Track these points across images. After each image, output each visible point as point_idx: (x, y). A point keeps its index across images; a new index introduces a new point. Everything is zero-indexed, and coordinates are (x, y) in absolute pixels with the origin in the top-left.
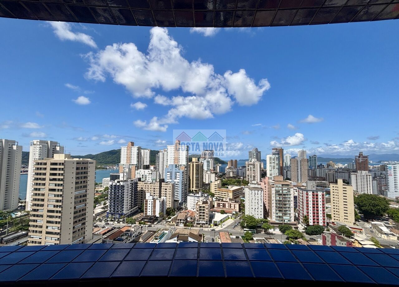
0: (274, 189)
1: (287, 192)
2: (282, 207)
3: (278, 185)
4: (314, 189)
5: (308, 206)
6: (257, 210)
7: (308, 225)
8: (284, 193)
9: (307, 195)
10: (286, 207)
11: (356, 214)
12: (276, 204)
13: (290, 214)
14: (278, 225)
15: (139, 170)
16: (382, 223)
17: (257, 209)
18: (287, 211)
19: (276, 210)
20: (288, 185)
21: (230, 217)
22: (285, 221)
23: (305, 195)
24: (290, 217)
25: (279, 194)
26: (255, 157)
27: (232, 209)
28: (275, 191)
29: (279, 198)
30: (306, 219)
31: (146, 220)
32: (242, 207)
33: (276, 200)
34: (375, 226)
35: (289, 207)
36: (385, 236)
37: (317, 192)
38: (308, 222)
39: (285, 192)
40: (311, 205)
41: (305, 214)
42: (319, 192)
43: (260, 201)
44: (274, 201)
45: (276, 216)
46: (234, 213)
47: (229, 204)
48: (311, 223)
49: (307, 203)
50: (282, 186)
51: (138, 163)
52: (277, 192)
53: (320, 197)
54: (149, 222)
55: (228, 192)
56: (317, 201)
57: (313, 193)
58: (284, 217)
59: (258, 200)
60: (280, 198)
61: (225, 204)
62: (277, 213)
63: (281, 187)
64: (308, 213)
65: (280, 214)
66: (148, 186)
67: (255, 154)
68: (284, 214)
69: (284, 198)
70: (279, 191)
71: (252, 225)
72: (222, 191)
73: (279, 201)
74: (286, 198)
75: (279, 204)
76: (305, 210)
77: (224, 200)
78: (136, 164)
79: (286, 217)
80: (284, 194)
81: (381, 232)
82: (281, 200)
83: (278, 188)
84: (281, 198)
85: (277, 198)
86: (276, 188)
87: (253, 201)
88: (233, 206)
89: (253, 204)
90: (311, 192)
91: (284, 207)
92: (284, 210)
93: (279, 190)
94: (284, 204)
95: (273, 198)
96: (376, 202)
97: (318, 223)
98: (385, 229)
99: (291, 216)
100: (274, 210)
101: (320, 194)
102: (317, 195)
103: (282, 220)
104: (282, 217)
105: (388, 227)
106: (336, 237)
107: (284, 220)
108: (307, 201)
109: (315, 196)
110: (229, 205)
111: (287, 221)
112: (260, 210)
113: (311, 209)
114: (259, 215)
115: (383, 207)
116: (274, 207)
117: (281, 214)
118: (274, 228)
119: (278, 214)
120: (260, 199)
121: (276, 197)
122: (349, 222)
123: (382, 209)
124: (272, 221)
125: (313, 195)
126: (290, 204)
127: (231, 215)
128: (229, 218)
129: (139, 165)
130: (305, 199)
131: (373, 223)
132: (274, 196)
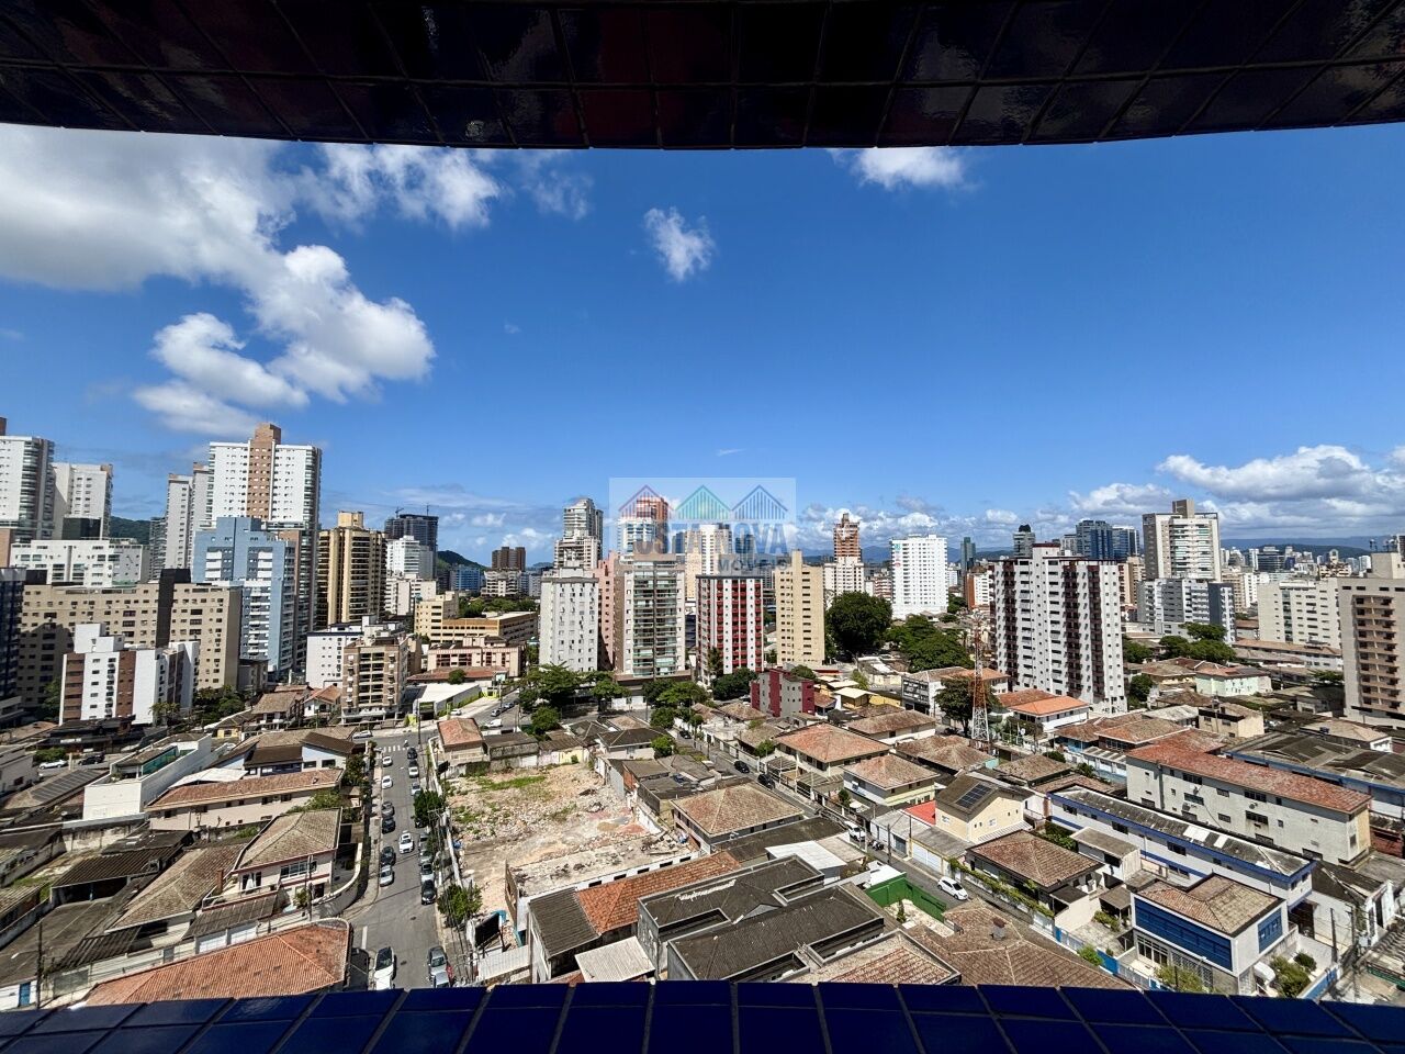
0: (631, 576)
1: (667, 583)
2: (653, 628)
3: (643, 564)
4: (738, 573)
5: (720, 623)
6: (576, 646)
7: (720, 674)
8: (659, 588)
9: (719, 589)
10: (664, 629)
11: (828, 646)
12: (636, 621)
13: (674, 649)
14: (640, 688)
15: (34, 543)
16: (877, 658)
17: (576, 642)
18: (666, 639)
19: (636, 641)
20: (671, 562)
21: (485, 691)
22: (662, 670)
23: (714, 591)
24: (674, 657)
25: (645, 591)
26: (583, 525)
27: (496, 668)
28: (633, 584)
29: (644, 603)
30: (716, 657)
31: (71, 741)
32: (529, 656)
33: (636, 611)
34: (863, 664)
35: (671, 629)
36: (881, 677)
37: (745, 581)
38: (721, 665)
39: (663, 583)
40: (728, 619)
41: (714, 643)
42: (748, 580)
43: (587, 616)
44: (631, 613)
45: (634, 660)
46: (503, 678)
47: (483, 653)
48: (728, 670)
49: (720, 614)
50: (655, 566)
51: (33, 517)
52: (640, 583)
53: (750, 593)
54: (88, 746)
55: (483, 628)
56: (744, 606)
57: (735, 582)
58: (658, 661)
59: (582, 613)
60: (647, 601)
61: (470, 655)
62: (639, 651)
63: (652, 568)
64: (720, 640)
65: (648, 653)
66: (92, 603)
67: (584, 518)
68: (658, 649)
69: (658, 601)
70: (646, 582)
71: (558, 689)
72: (463, 628)
73: (644, 611)
74: (664, 601)
75: (646, 621)
76: (714, 634)
77: (467, 642)
78: (16, 518)
79: (664, 660)
80: (658, 591)
81: (875, 672)
82: (651, 607)
83: (641, 574)
84: (651, 603)
85: (639, 603)
86: (638, 574)
87: (566, 619)
88: (497, 659)
89: (567, 628)
90: (730, 581)
91: (658, 630)
92: (659, 640)
93: (645, 579)
94: (658, 620)
95: (629, 606)
96: (865, 608)
97: (745, 665)
98: (882, 668)
99: (677, 655)
100: (629, 642)
101: (751, 584)
102: (744, 589)
103: (653, 670)
104: (653, 660)
105: (886, 663)
106: (781, 675)
107: (658, 669)
108: (720, 606)
109: (739, 592)
110: (485, 656)
111: (666, 670)
112: (586, 645)
113: (728, 628)
114: (582, 661)
115: (879, 618)
116: (631, 632)
117: (651, 652)
118: (628, 695)
119: (642, 652)
120: (587, 611)
121: (636, 601)
122: (815, 659)
123: (878, 623)
124: (625, 676)
125: (735, 589)
126: (675, 619)
127: (489, 683)
128: (481, 695)
129: (34, 525)
130: (714, 600)
131: (860, 659)
132: (632, 598)
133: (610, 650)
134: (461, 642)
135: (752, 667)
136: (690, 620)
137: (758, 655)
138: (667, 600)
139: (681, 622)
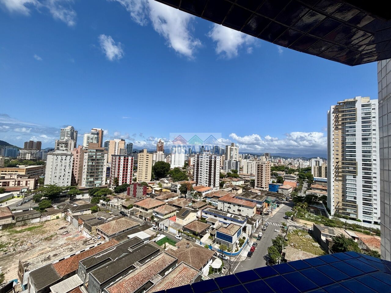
0: (87, 154)
1: (100, 157)
2: (94, 172)
3: (92, 150)
4: (126, 155)
5: (119, 170)
6: (62, 177)
7: (118, 185)
8: (97, 158)
9: (119, 159)
10: (98, 172)
11: (152, 176)
12: (88, 169)
13: (102, 178)
14: (88, 191)
16: (165, 179)
17: (62, 176)
18: (99, 175)
19: (87, 176)
20: (102, 150)
21: (16, 196)
22: (96, 185)
23: (117, 160)
24: (101, 181)
25: (92, 159)
26: (69, 135)
27: (22, 187)
28: (87, 156)
29: (91, 163)
30: (116, 180)
32: (39, 182)
33: (88, 166)
34: (161, 181)
35: (101, 172)
36: (166, 184)
37: (128, 157)
38: (118, 183)
39: (99, 157)
40: (121, 168)
41: (116, 176)
42: (129, 157)
43: (67, 167)
44: (86, 166)
45: (86, 182)
46: (26, 190)
47: (16, 181)
48: (120, 184)
49: (119, 167)
50: (96, 151)
52: (90, 157)
53: (130, 161)
55: (17, 171)
56: (127, 165)
57: (125, 157)
58: (95, 182)
59: (65, 166)
60: (93, 163)
61: (9, 182)
62: (88, 179)
63: (95, 152)
64: (118, 175)
65: (92, 179)
68: (95, 178)
69: (97, 163)
70: (93, 156)
71: (52, 193)
72: (6, 171)
73: (91, 166)
74: (99, 163)
75: (91, 169)
76: (116, 173)
77: (6, 177)
79: (98, 182)
80: (97, 159)
81: (164, 183)
82: (94, 165)
83: (91, 153)
84: (94, 163)
85: (89, 163)
86: (89, 153)
87: (58, 168)
88: (23, 183)
89: (58, 171)
90: (123, 157)
91: (96, 172)
92: (96, 175)
93: (92, 155)
94: (96, 169)
95: (85, 164)
96: (163, 166)
97: (126, 182)
98: (166, 181)
99: (102, 180)
100: (84, 176)
101: (130, 158)
102: (128, 160)
103: (93, 185)
104: (93, 182)
105: (168, 180)
106: (137, 185)
107: (95, 185)
108: (119, 165)
109: (126, 160)
110: (17, 183)
111: (98, 185)
112: (66, 177)
113: (121, 171)
114: (65, 182)
115: (167, 168)
116: (86, 173)
117: (93, 179)
118: (83, 194)
119: (89, 179)
120: (68, 165)
121: (88, 162)
122: (148, 181)
123: (166, 170)
124: (82, 187)
125: (125, 160)
126: (103, 169)
127: (18, 193)
128: (13, 197)
130: (117, 163)
131: (161, 179)
132: (87, 161)
133: (77, 179)
134: (4, 177)
135: (128, 182)
136: (108, 169)
137: (131, 179)
138: (100, 162)
139: (105, 170)
